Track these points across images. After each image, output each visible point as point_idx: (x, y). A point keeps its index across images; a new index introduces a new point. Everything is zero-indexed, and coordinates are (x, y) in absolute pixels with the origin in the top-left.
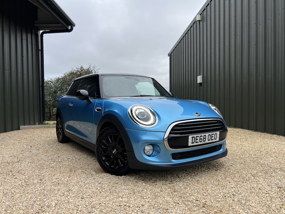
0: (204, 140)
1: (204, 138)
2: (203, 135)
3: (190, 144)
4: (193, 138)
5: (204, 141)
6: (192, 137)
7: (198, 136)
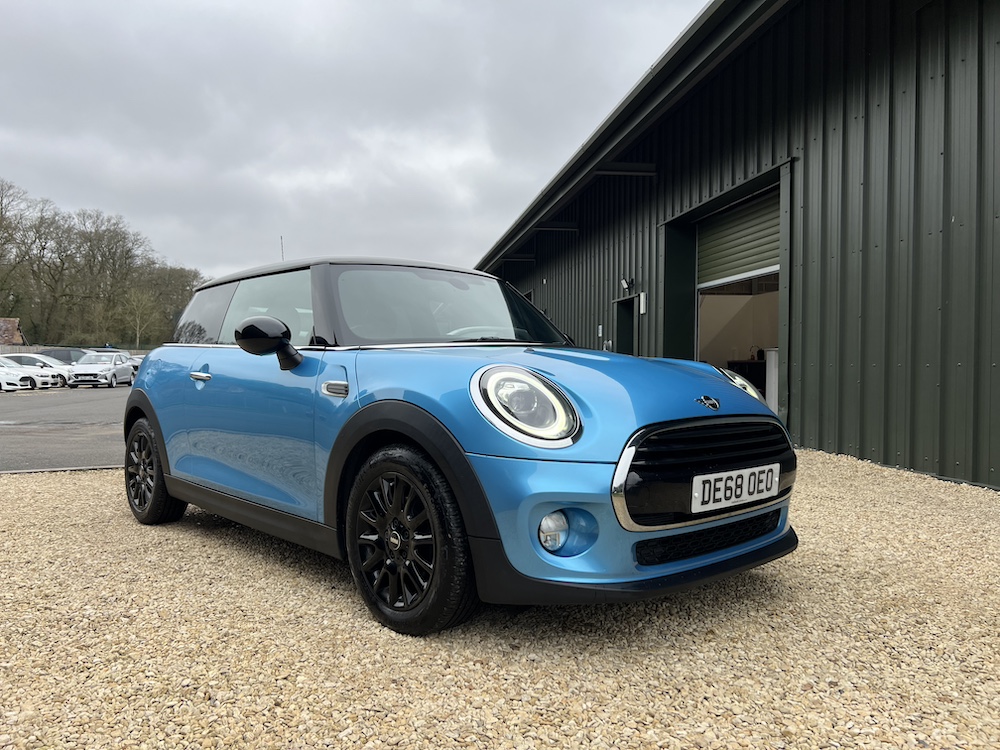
0: (739, 491)
1: (738, 486)
2: (734, 474)
3: (697, 507)
4: (707, 486)
5: (737, 497)
6: (704, 482)
7: (721, 480)
